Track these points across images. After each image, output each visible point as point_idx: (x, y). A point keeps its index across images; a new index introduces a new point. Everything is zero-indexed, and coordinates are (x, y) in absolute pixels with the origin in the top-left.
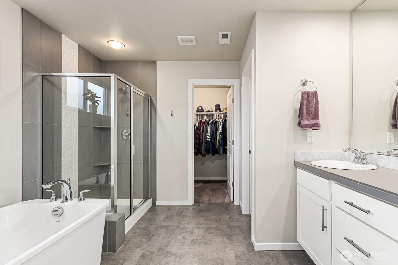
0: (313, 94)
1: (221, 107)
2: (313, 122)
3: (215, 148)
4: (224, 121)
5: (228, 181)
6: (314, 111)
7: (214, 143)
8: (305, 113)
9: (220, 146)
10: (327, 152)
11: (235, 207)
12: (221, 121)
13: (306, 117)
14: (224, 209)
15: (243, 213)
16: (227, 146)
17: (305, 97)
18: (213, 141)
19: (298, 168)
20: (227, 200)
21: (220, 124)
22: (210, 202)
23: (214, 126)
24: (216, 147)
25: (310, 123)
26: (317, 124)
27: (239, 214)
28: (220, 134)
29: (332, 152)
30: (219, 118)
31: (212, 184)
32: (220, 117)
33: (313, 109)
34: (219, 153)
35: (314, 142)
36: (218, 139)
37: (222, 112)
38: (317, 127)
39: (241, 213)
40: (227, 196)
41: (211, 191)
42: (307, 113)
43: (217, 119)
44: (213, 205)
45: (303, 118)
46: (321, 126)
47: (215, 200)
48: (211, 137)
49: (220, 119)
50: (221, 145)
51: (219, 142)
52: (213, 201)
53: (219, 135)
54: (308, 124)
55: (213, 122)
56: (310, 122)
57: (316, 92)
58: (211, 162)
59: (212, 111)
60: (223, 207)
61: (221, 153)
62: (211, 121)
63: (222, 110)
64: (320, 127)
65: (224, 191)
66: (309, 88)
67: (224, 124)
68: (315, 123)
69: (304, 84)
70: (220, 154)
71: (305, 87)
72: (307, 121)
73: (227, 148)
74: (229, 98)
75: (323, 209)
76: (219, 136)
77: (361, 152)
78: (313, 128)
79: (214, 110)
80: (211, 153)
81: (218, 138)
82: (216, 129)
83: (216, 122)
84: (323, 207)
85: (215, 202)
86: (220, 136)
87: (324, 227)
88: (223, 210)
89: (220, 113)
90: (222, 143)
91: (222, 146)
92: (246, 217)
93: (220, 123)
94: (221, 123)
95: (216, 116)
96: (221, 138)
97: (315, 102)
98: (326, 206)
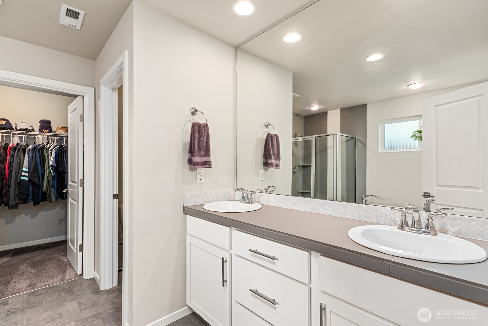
0: (205, 127)
1: (51, 125)
2: (204, 159)
3: (40, 192)
4: (60, 147)
5: (70, 244)
6: (205, 147)
7: (38, 183)
8: (196, 148)
9: (50, 189)
10: (216, 193)
11: (87, 283)
12: (53, 148)
13: (197, 153)
14: (64, 293)
15: (102, 288)
16: (67, 189)
17: (196, 129)
18: (35, 181)
19: (188, 214)
20: (70, 276)
21: (51, 153)
22: (32, 289)
23: (38, 154)
24: (43, 190)
25: (201, 161)
26: (208, 162)
27: (96, 293)
28: (52, 169)
29: (220, 192)
30: (48, 143)
31: (32, 254)
32: (50, 141)
33: (205, 144)
34: (48, 199)
35: (203, 182)
36: (47, 177)
37: (55, 132)
38: (208, 165)
39: (99, 289)
40: (69, 267)
41: (32, 267)
42: (198, 148)
43: (43, 143)
44: (40, 292)
45: (194, 155)
46: (212, 163)
47: (45, 281)
48: (32, 174)
49: (50, 144)
50: (53, 187)
51: (48, 181)
52: (41, 284)
53: (48, 171)
54: (199, 161)
55: (34, 148)
56: (201, 159)
57: (207, 125)
58: (30, 216)
59: (33, 130)
60: (63, 291)
61: (53, 198)
62: (31, 147)
63: (54, 128)
64: (211, 165)
65: (60, 260)
66: (199, 119)
67: (60, 152)
68: (207, 161)
69: (193, 114)
70: (50, 201)
71: (195, 117)
72: (199, 158)
73: (67, 192)
74: (71, 113)
75: (224, 262)
76: (50, 172)
77: (248, 191)
78: (205, 166)
79: (37, 127)
80: (32, 201)
81: (46, 175)
82: (43, 161)
83: (43, 148)
84: (223, 259)
85: (45, 286)
86: (52, 172)
87: (224, 282)
88: (63, 295)
89: (50, 134)
90: (55, 182)
91: (55, 188)
92: (107, 294)
93: (51, 150)
94: (54, 152)
95: (41, 139)
96: (53, 174)
97: (206, 136)
98: (227, 256)
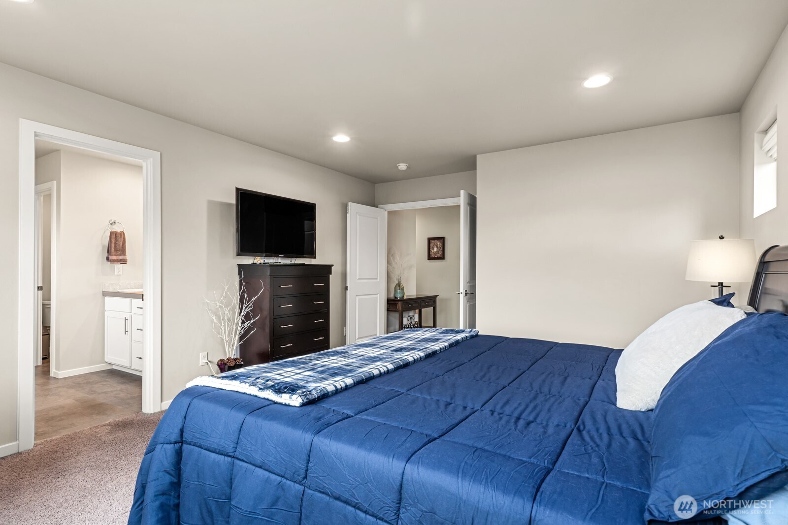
0: (121, 234)
2: (121, 257)
6: (121, 249)
8: (113, 250)
10: (134, 283)
13: (114, 253)
17: (113, 236)
19: (106, 296)
25: (118, 259)
26: (124, 259)
29: (138, 283)
33: (121, 247)
35: (121, 274)
38: (124, 261)
42: (115, 249)
45: (111, 254)
46: (128, 260)
54: (116, 259)
56: (118, 257)
57: (123, 232)
64: (126, 261)
66: (117, 229)
69: (112, 224)
71: (113, 227)
72: (115, 256)
75: (126, 320)
78: (120, 263)
84: (126, 318)
87: (126, 332)
98: (128, 317)
